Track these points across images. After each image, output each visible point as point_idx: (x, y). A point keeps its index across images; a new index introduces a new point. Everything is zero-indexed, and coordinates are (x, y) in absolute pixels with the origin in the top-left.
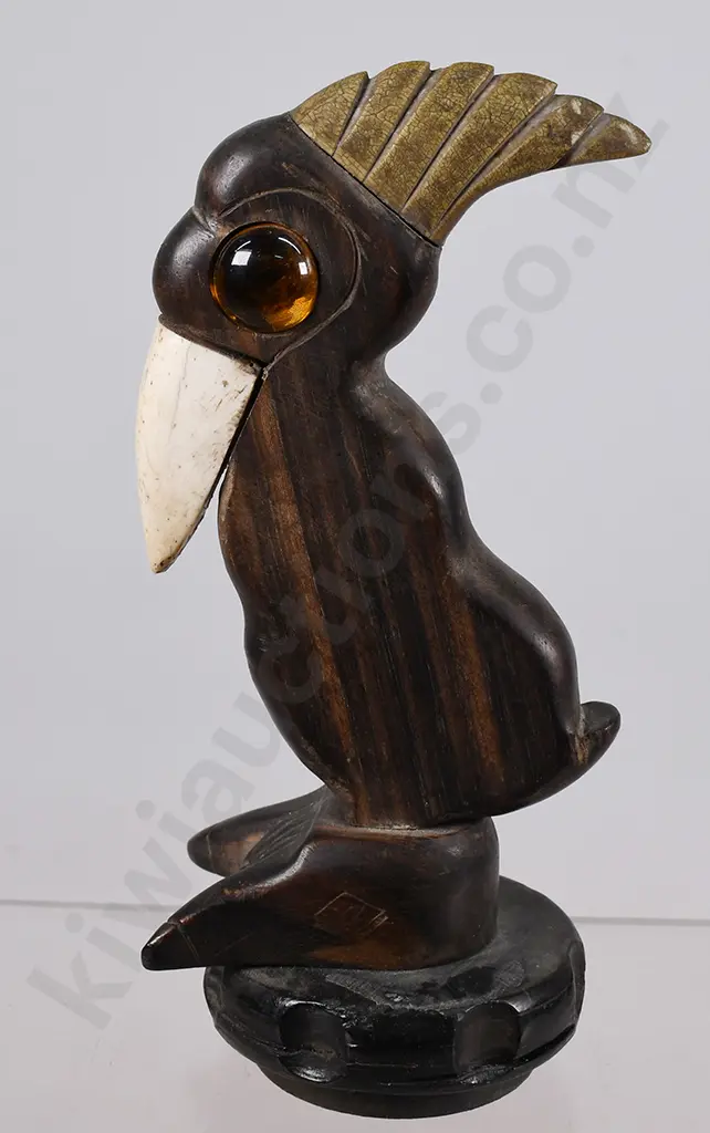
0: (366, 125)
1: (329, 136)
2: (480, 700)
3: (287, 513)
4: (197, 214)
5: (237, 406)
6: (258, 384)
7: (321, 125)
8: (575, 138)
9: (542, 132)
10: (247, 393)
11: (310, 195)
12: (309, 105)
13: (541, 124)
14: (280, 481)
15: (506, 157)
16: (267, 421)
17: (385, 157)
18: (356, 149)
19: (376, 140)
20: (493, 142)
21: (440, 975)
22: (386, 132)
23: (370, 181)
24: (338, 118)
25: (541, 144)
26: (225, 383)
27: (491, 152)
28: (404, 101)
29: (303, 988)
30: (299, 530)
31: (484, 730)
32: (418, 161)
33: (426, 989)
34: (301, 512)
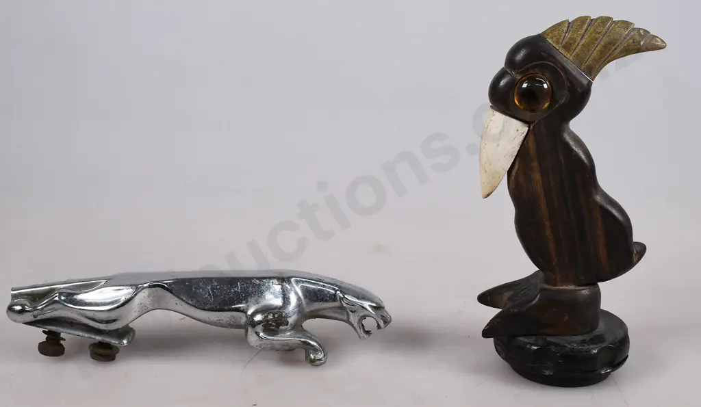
0: (570, 39)
1: (557, 42)
2: (602, 241)
3: (537, 176)
4: (507, 70)
5: (522, 138)
6: (529, 130)
7: (555, 39)
8: (642, 43)
9: (631, 41)
10: (525, 134)
11: (550, 63)
12: (549, 31)
13: (630, 38)
14: (535, 164)
15: (618, 50)
16: (531, 144)
17: (577, 51)
18: (567, 47)
19: (574, 44)
20: (614, 45)
21: (587, 337)
22: (577, 42)
23: (571, 58)
24: (560, 36)
25: (630, 45)
26: (517, 130)
27: (613, 48)
28: (583, 31)
29: (540, 343)
30: (541, 182)
31: (602, 252)
32: (588, 52)
33: (583, 342)
34: (542, 176)
